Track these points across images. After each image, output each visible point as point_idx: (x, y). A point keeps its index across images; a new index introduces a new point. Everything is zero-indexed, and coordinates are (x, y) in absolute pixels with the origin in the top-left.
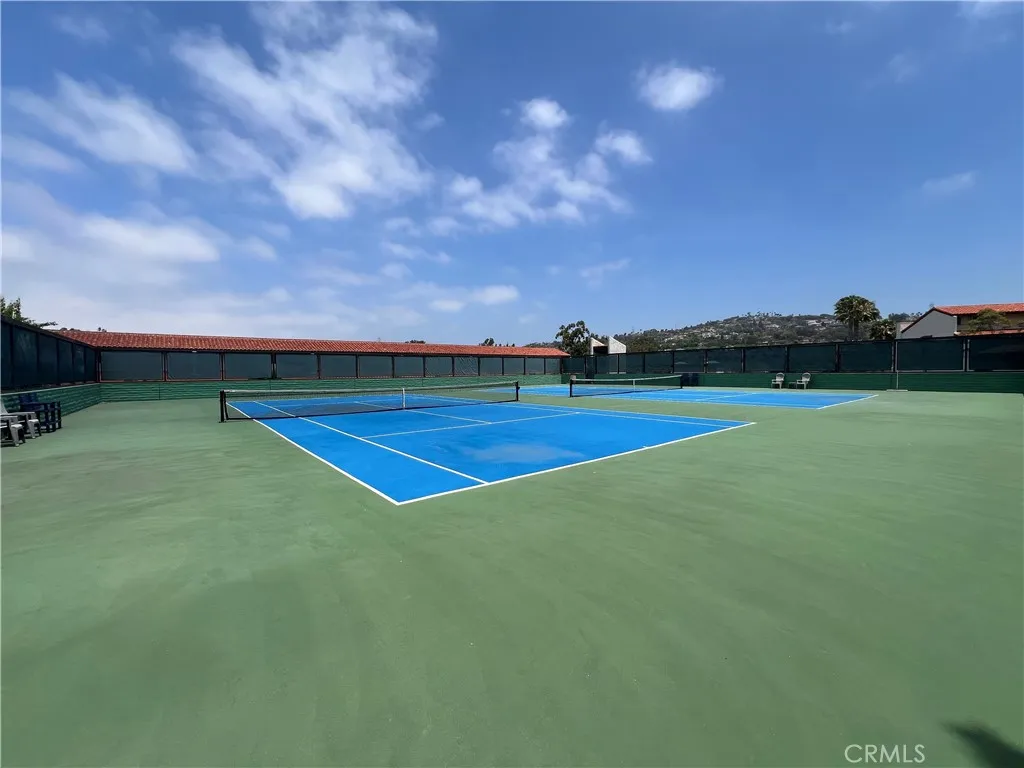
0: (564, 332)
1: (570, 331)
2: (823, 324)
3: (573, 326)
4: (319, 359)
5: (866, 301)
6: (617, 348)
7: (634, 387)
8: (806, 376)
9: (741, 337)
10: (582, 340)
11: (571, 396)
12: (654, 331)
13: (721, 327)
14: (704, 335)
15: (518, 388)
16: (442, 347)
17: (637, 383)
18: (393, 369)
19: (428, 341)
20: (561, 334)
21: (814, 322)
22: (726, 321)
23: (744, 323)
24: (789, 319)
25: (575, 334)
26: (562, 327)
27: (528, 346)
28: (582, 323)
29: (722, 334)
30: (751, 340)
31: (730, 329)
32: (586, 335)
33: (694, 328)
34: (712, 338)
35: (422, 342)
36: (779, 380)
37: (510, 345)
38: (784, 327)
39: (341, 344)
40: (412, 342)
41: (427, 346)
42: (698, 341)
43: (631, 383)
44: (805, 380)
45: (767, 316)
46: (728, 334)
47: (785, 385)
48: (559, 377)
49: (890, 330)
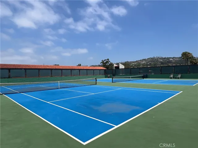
0: (103, 62)
1: (105, 62)
2: (174, 60)
3: (106, 60)
4: (26, 72)
5: (190, 53)
6: (122, 67)
7: (131, 79)
8: (180, 75)
9: (152, 63)
10: (108, 64)
11: (112, 82)
12: (128, 62)
13: (147, 61)
14: (142, 63)
15: (96, 80)
16: (67, 67)
17: (132, 78)
18: (51, 74)
19: (60, 65)
20: (102, 62)
21: (171, 59)
22: (148, 59)
23: (153, 59)
24: (165, 58)
25: (106, 62)
26: (102, 61)
27: (91, 66)
28: (108, 59)
29: (147, 63)
30: (155, 65)
31: (149, 61)
32: (109, 63)
33: (139, 61)
34: (144, 64)
35: (58, 65)
36: (172, 76)
37: (86, 66)
38: (163, 61)
39: (33, 66)
40: (55, 65)
41: (60, 66)
42: (141, 65)
43: (130, 78)
44: (179, 76)
45: (159, 57)
46: (148, 62)
47: (174, 78)
48: (104, 76)
49: (195, 61)
